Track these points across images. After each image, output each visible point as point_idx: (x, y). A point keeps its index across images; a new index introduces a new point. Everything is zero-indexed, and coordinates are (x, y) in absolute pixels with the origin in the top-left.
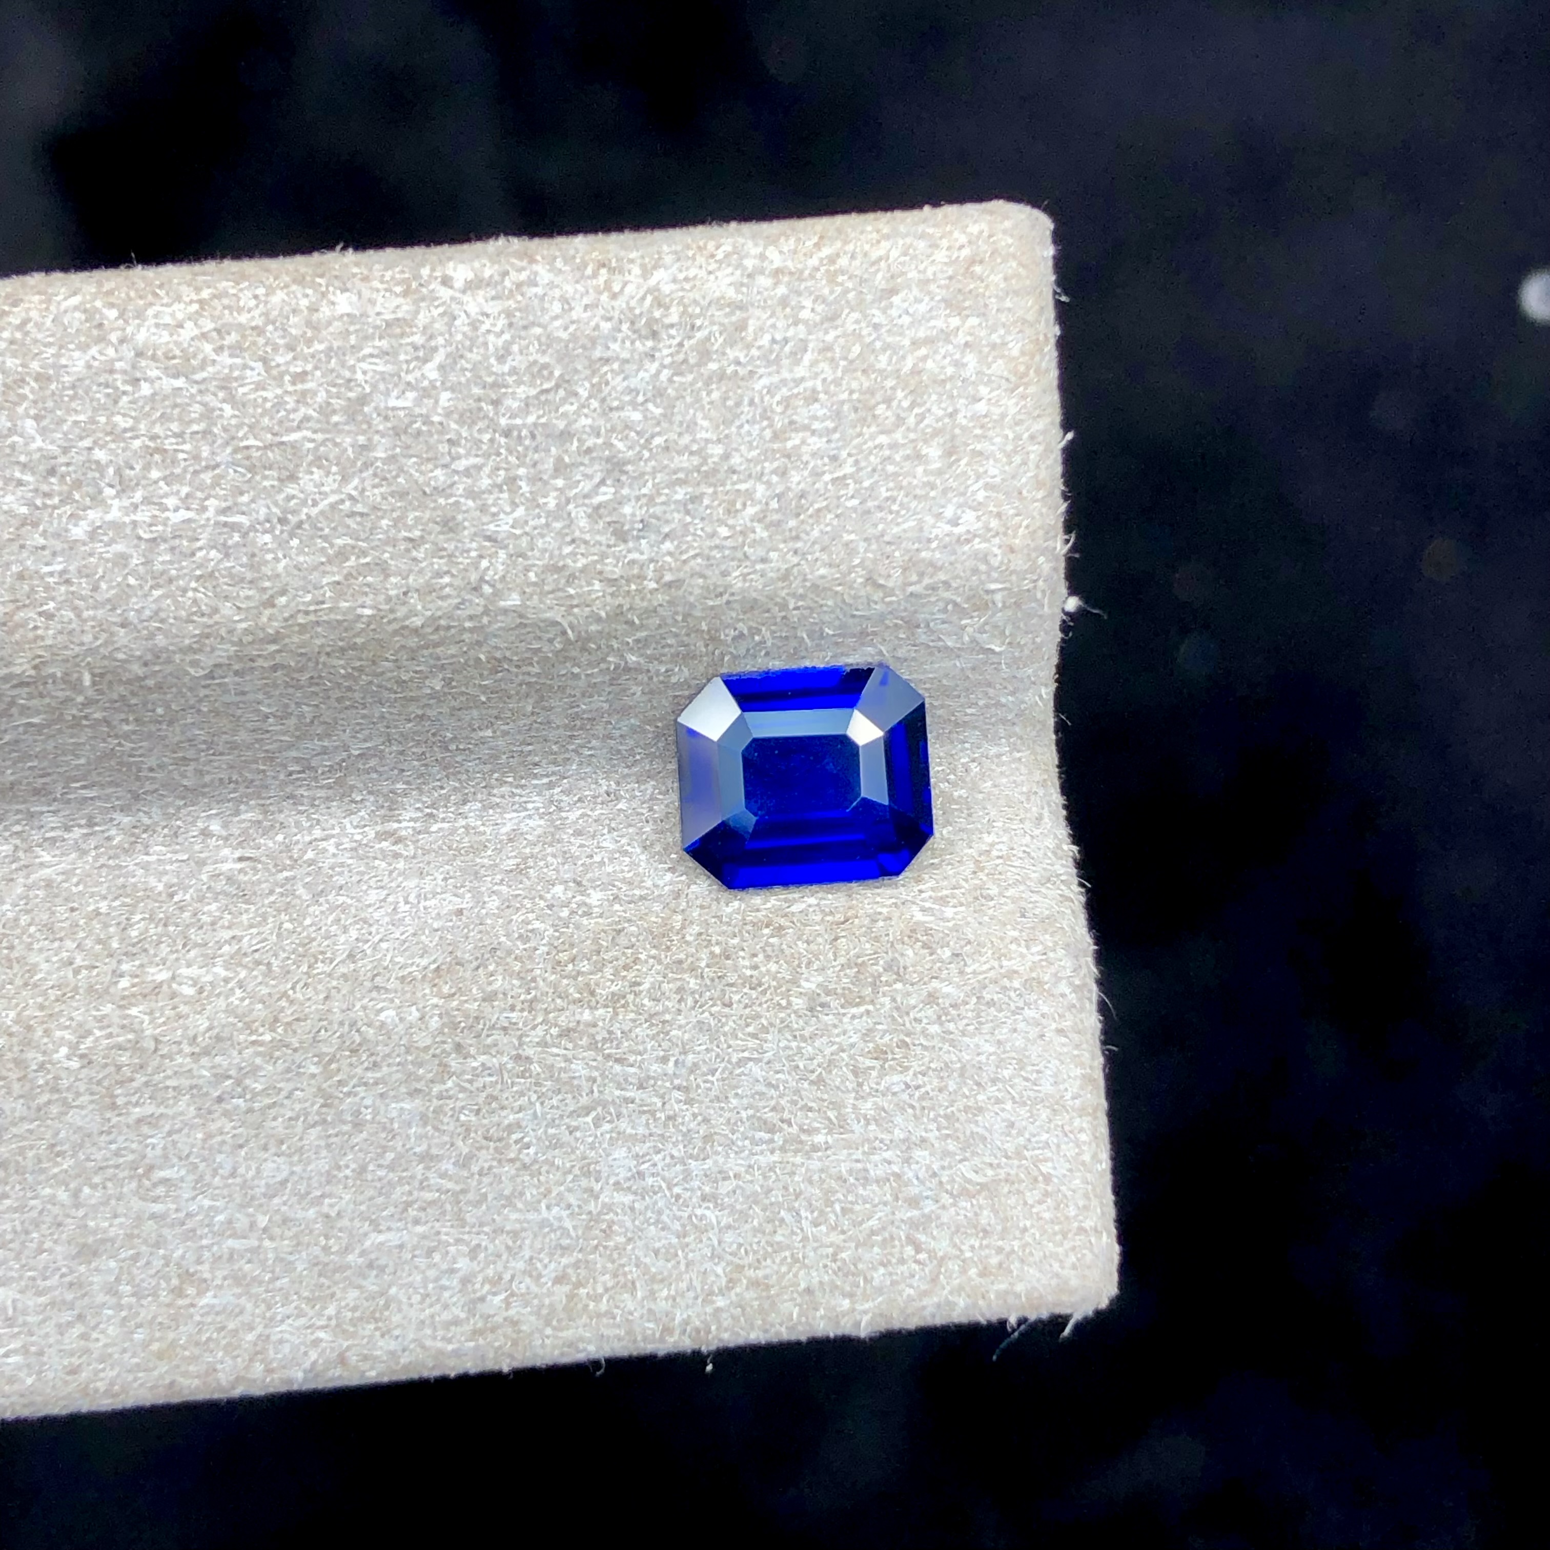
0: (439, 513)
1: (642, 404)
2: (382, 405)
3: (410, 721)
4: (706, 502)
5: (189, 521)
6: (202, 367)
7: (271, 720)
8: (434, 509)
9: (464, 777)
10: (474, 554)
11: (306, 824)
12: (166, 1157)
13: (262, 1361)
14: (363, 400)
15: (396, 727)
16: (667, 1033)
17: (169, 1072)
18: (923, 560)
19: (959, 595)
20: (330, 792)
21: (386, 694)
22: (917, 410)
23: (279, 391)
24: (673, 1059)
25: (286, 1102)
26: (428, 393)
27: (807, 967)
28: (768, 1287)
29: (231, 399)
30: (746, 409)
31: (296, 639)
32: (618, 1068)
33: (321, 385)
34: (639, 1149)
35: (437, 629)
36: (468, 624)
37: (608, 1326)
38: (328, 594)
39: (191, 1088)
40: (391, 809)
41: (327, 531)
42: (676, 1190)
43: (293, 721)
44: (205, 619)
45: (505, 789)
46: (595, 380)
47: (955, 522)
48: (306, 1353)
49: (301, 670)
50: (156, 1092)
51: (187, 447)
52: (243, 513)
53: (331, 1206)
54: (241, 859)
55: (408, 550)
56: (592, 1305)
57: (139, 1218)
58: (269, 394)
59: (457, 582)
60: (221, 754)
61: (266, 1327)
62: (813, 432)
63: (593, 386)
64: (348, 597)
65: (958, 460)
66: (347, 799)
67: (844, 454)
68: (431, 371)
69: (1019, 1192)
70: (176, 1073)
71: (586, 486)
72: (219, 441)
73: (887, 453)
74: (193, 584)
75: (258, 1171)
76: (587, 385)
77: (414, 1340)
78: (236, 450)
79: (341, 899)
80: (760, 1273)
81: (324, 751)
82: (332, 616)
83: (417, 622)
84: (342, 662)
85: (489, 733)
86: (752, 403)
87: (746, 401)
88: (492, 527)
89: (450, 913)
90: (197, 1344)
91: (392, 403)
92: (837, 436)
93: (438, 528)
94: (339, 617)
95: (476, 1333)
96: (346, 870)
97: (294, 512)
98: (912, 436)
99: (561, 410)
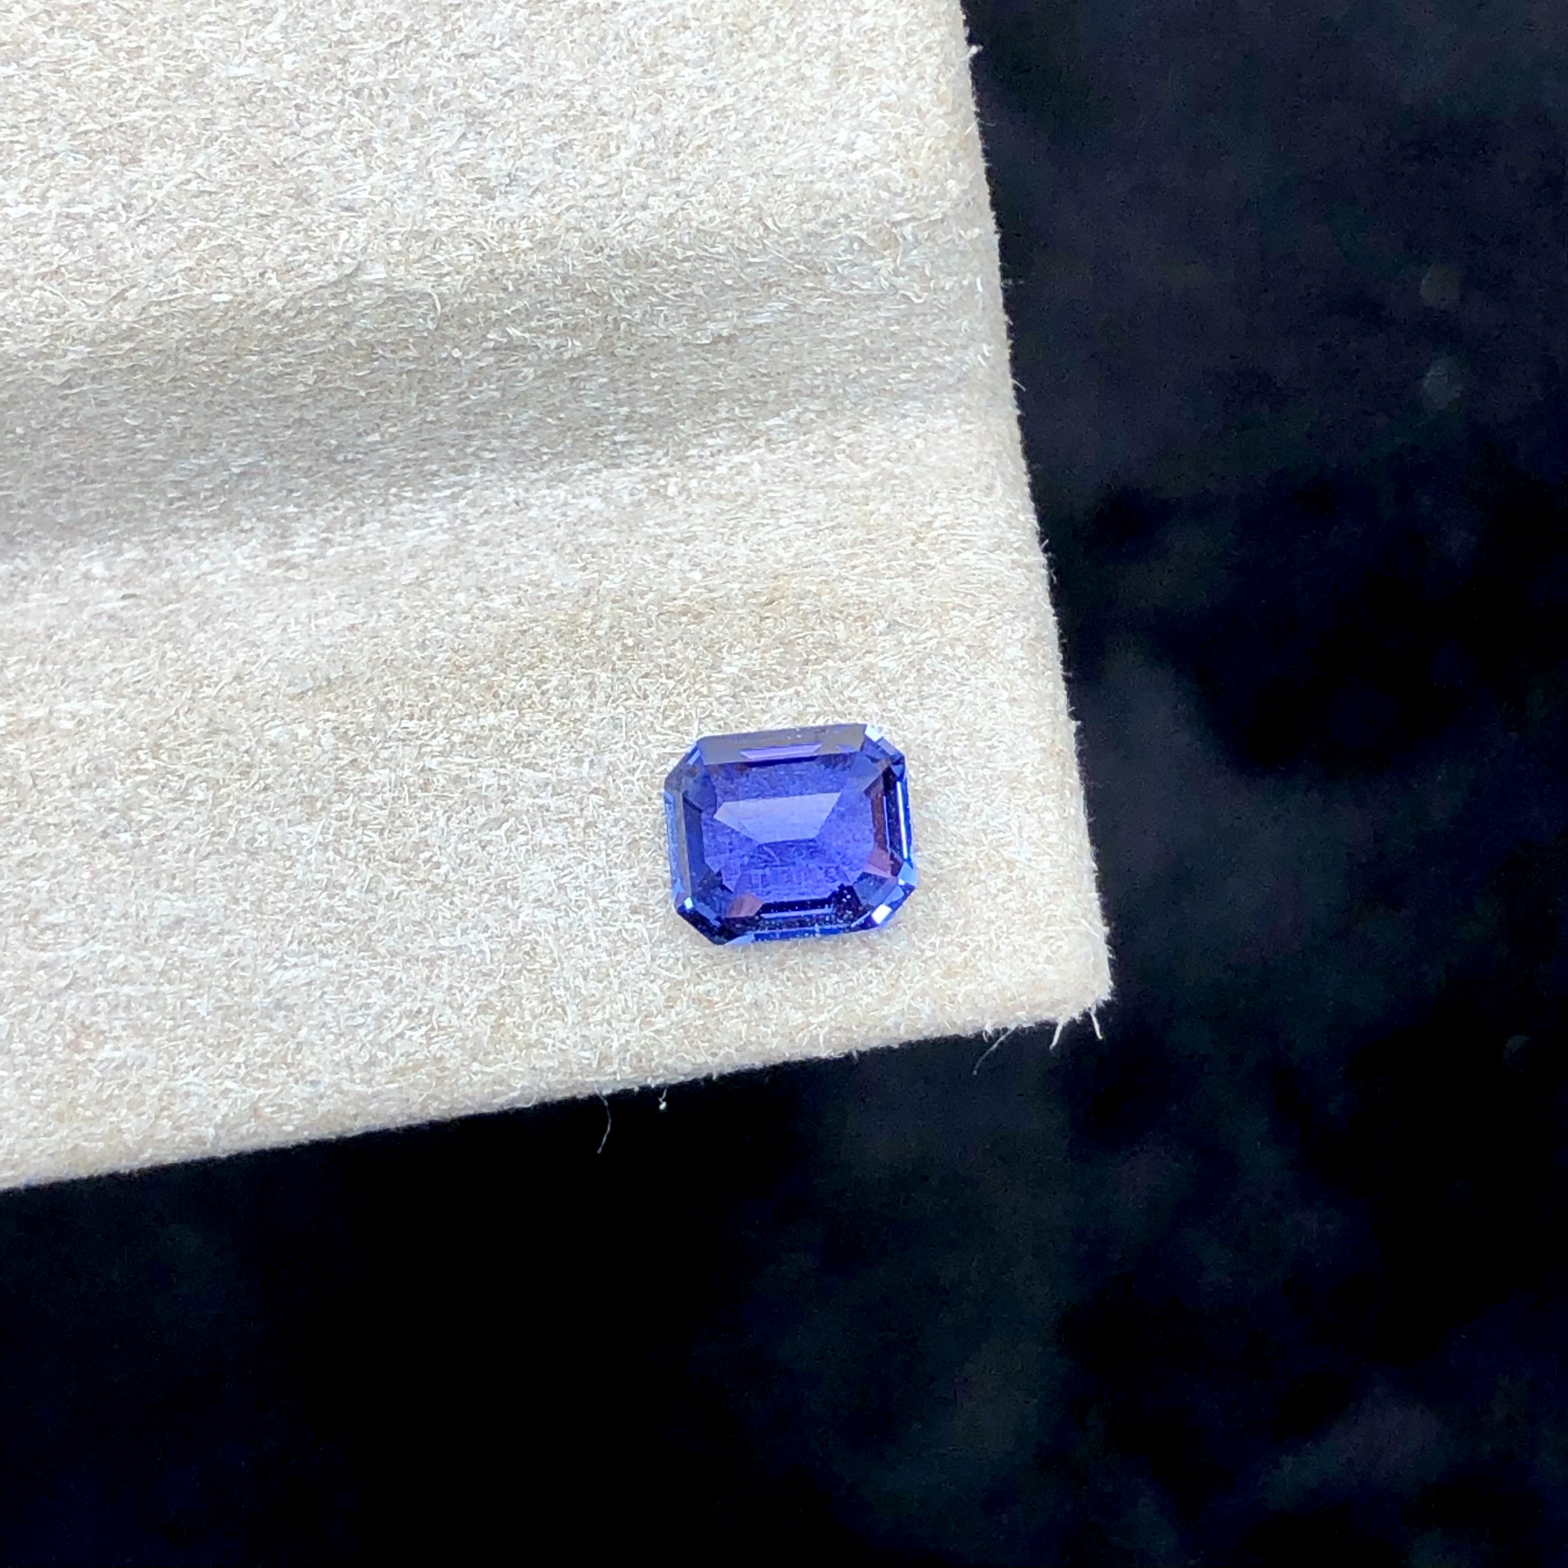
0: (292, 185)
1: (499, 49)
2: (223, 75)
3: (288, 427)
4: (576, 149)
5: (30, 215)
6: (33, 52)
7: (140, 436)
8: (285, 181)
9: (358, 494)
10: (331, 226)
11: (193, 559)
12: (52, 900)
13: (169, 1117)
14: (203, 70)
15: (275, 436)
16: (579, 733)
17: (49, 808)
18: (818, 193)
19: (862, 230)
20: (217, 521)
21: (256, 395)
22: (797, 29)
23: (115, 69)
24: (587, 760)
25: (175, 833)
26: (269, 58)
27: (728, 652)
28: (711, 1004)
29: (65, 82)
30: (613, 44)
31: (150, 333)
32: (528, 773)
33: (156, 59)
34: (557, 861)
35: (300, 313)
36: (332, 304)
37: (539, 1057)
38: (181, 282)
39: (73, 824)
40: (283, 537)
41: (174, 214)
42: (603, 903)
43: (162, 435)
44: (54, 320)
45: (406, 505)
46: (448, 28)
47: (850, 147)
48: (215, 1106)
49: (161, 371)
50: (37, 831)
51: (22, 138)
52: (86, 203)
53: (231, 943)
54: (124, 597)
55: (261, 228)
56: (521, 1034)
57: (27, 968)
58: (105, 74)
59: (316, 257)
60: (93, 482)
61: (171, 1079)
62: (686, 63)
63: (445, 34)
64: (202, 283)
65: (847, 80)
66: (235, 529)
67: (721, 83)
68: (272, 34)
69: (979, 882)
70: (56, 809)
71: (447, 143)
72: (56, 128)
73: (769, 78)
74: (39, 283)
75: (151, 908)
76: (439, 34)
77: (330, 1086)
78: (74, 137)
79: (228, 625)
80: (701, 988)
81: (201, 472)
82: (187, 305)
83: (277, 304)
84: (204, 358)
85: (376, 437)
86: (617, 37)
87: (610, 37)
88: (348, 196)
89: (343, 630)
90: (99, 1103)
91: (234, 71)
92: (713, 64)
93: (292, 201)
94: (194, 307)
95: (399, 1072)
96: (233, 598)
97: (140, 197)
98: (794, 57)
99: (413, 63)
